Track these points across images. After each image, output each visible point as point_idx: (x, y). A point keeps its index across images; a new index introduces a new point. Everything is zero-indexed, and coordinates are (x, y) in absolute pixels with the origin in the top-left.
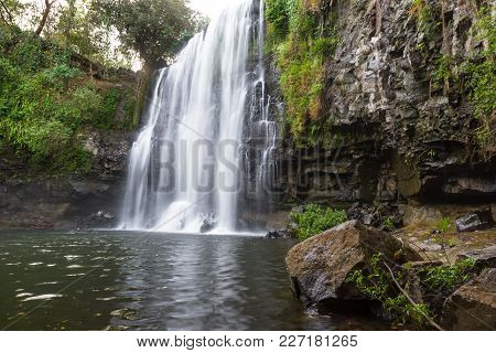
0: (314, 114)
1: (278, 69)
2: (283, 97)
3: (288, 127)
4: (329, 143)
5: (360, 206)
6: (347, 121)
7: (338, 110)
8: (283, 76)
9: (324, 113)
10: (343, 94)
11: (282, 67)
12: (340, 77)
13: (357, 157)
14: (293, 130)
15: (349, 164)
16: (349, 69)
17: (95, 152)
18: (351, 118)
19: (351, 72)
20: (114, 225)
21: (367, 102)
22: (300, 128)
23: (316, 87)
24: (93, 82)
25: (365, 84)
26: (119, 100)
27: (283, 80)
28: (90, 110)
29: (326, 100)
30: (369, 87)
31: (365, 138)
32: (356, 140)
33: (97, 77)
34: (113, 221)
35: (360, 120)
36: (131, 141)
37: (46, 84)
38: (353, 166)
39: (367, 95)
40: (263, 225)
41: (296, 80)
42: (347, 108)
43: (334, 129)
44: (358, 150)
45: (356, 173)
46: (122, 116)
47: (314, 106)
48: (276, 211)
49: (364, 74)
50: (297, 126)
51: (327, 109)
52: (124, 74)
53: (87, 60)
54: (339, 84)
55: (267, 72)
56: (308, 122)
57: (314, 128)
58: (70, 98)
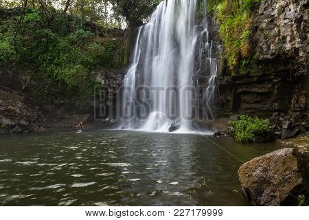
0: (244, 53)
1: (218, 22)
2: (221, 41)
3: (226, 61)
4: (255, 72)
5: (279, 115)
6: (269, 56)
7: (262, 48)
8: (222, 27)
9: (252, 52)
10: (266, 37)
11: (220, 20)
12: (264, 25)
13: (275, 81)
14: (230, 64)
15: (270, 86)
16: (270, 19)
17: (103, 82)
18: (272, 54)
19: (272, 21)
20: (116, 127)
21: (285, 42)
22: (234, 62)
23: (245, 33)
24: (99, 39)
25: (283, 29)
26: (114, 49)
27: (222, 29)
28: (98, 57)
29: (253, 42)
30: (286, 32)
31: (282, 68)
32: (276, 69)
33: (101, 35)
34: (116, 124)
35: (279, 55)
36: (123, 74)
37: (72, 43)
38: (273, 87)
39: (284, 38)
40: (209, 127)
41: (231, 30)
42: (269, 47)
43: (259, 62)
44: (277, 76)
45: (276, 91)
46: (117, 59)
47: (244, 47)
48: (218, 117)
49: (282, 22)
50: (232, 61)
51: (254, 48)
52: (117, 32)
53: (94, 25)
54: (262, 30)
55: (210, 25)
56: (240, 58)
57: (244, 62)
58: (86, 50)
